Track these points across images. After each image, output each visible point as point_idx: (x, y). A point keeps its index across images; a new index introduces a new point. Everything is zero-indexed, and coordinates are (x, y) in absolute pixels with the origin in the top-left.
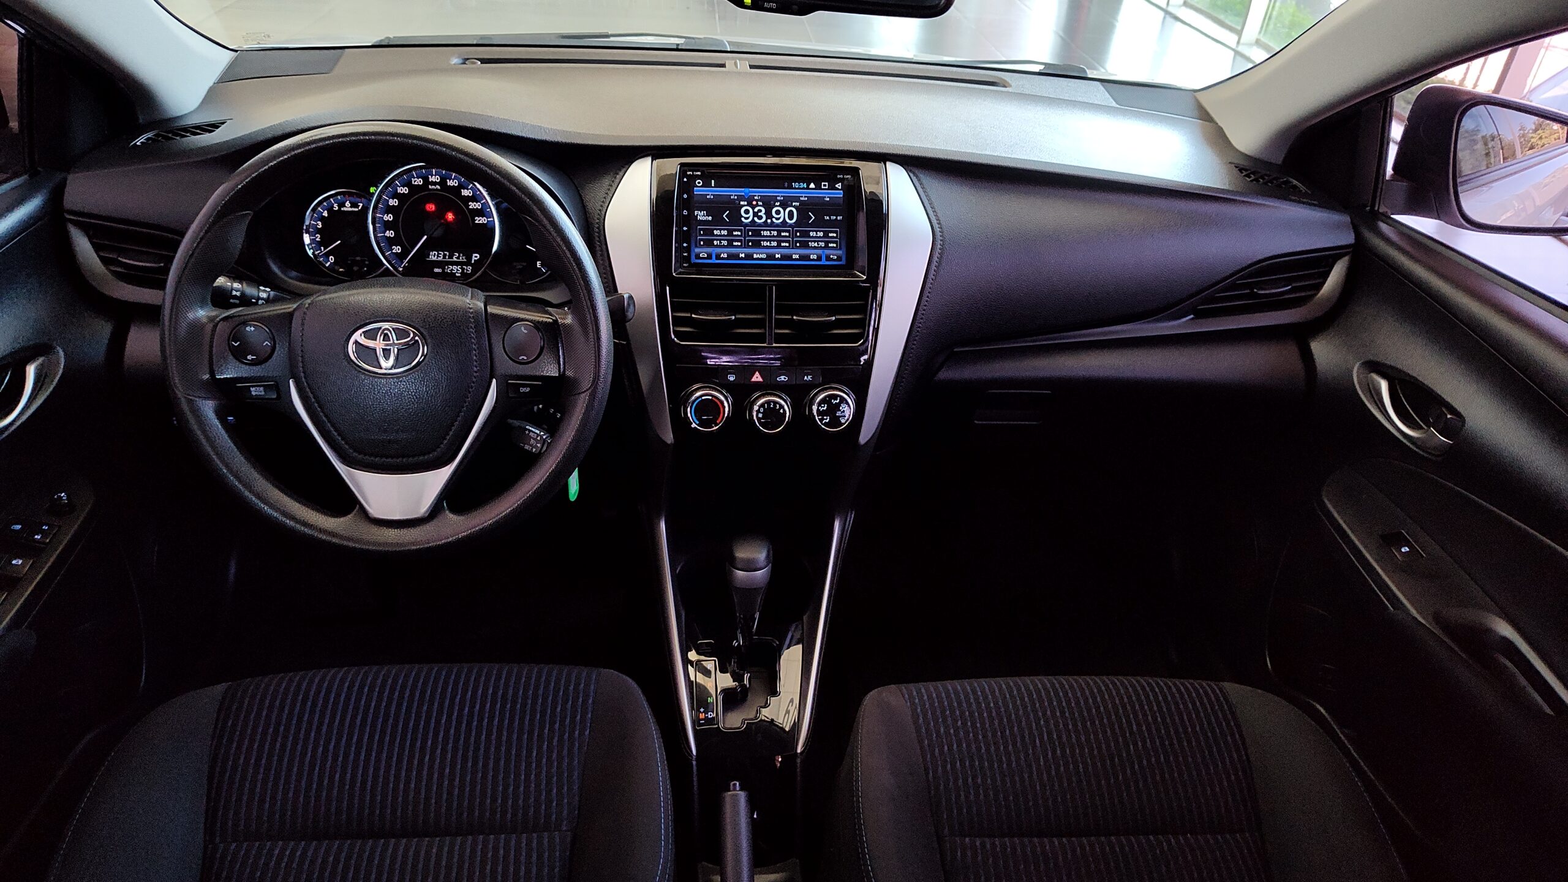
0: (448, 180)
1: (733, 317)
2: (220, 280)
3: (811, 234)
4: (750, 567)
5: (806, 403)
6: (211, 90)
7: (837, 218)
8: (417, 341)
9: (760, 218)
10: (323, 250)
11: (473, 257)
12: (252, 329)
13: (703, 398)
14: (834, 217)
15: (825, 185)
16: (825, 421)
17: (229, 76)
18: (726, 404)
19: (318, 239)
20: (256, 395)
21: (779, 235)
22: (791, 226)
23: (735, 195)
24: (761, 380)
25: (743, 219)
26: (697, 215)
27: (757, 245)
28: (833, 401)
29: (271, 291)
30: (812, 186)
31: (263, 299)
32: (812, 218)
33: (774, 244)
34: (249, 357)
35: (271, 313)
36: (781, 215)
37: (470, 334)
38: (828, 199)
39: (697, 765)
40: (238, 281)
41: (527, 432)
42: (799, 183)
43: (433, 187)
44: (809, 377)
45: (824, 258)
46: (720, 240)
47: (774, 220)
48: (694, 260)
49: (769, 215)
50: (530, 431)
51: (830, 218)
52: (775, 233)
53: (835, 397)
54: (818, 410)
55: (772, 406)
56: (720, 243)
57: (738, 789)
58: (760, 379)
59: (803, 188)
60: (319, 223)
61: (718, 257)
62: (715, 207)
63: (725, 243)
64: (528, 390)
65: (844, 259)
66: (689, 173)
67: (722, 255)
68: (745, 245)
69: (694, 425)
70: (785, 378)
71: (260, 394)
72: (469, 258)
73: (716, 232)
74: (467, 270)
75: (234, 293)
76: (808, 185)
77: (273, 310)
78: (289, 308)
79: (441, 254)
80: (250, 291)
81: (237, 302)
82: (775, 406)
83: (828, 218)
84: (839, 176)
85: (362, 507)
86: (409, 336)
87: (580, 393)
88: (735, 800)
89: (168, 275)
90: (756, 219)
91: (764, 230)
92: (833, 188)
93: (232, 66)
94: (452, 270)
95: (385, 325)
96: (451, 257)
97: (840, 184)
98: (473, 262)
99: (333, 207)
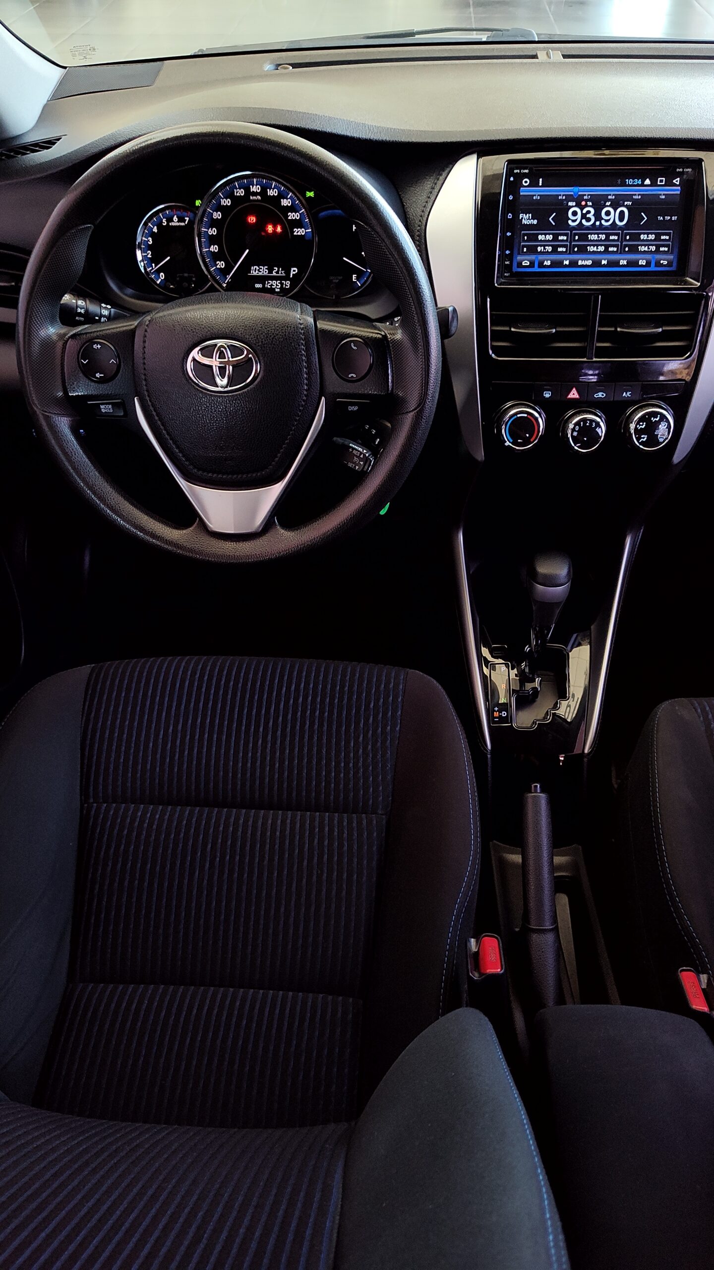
0: (268, 190)
1: (554, 331)
2: (66, 297)
3: (642, 237)
4: (550, 581)
5: (622, 421)
6: (45, 107)
7: (671, 218)
8: (251, 358)
9: (588, 220)
10: (154, 267)
11: (292, 271)
12: (99, 346)
13: (518, 416)
14: (669, 218)
15: (661, 181)
16: (642, 440)
17: (61, 94)
18: (540, 420)
19: (149, 256)
20: (105, 412)
21: (607, 239)
22: (620, 228)
23: (563, 195)
24: (578, 397)
25: (570, 222)
26: (522, 218)
27: (583, 250)
28: (652, 419)
29: (112, 308)
30: (648, 182)
31: (105, 316)
32: (645, 218)
33: (601, 249)
34: (98, 375)
35: (115, 331)
36: (612, 216)
37: (301, 352)
38: (663, 197)
39: (492, 758)
40: (82, 298)
41: (351, 450)
42: (633, 180)
43: (255, 197)
44: (629, 393)
45: (653, 264)
46: (544, 246)
47: (603, 222)
48: (515, 269)
49: (598, 217)
50: (353, 449)
51: (664, 218)
52: (603, 237)
53: (655, 414)
54: (636, 429)
55: (587, 424)
56: (545, 249)
57: (539, 791)
58: (576, 396)
59: (638, 185)
60: (150, 239)
61: (541, 265)
62: (540, 209)
63: (549, 249)
64: (356, 408)
65: (675, 264)
66: (515, 171)
67: (545, 263)
68: (570, 251)
69: (507, 444)
70: (603, 395)
71: (109, 411)
72: (288, 272)
73: (540, 237)
74: (286, 285)
75: (79, 310)
76: (643, 181)
77: (117, 328)
78: (131, 325)
79: (261, 269)
80: (93, 308)
81: (82, 319)
82: (591, 424)
83: (662, 218)
84: (678, 170)
85: (201, 520)
86: (243, 354)
87: (407, 412)
88: (536, 800)
89: (18, 294)
90: (584, 222)
91: (591, 234)
92: (669, 183)
93: (62, 83)
94: (272, 285)
95: (220, 342)
96: (270, 271)
97: (678, 179)
98: (291, 276)
99: (162, 222)
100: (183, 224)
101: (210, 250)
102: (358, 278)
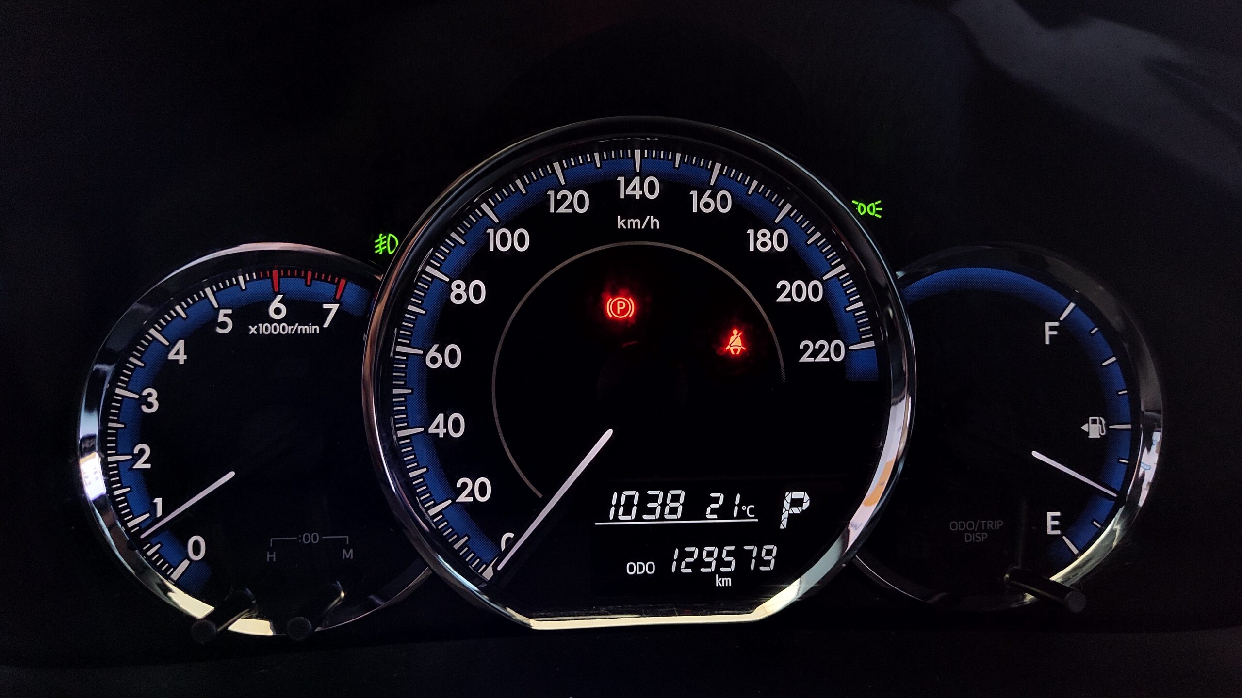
0: (694, 193)
10: (159, 513)
11: (787, 505)
19: (140, 465)
74: (760, 561)
79: (655, 499)
94: (700, 562)
96: (694, 509)
98: (784, 524)
99: (214, 322)
100: (311, 329)
101: (432, 430)
102: (1064, 524)
